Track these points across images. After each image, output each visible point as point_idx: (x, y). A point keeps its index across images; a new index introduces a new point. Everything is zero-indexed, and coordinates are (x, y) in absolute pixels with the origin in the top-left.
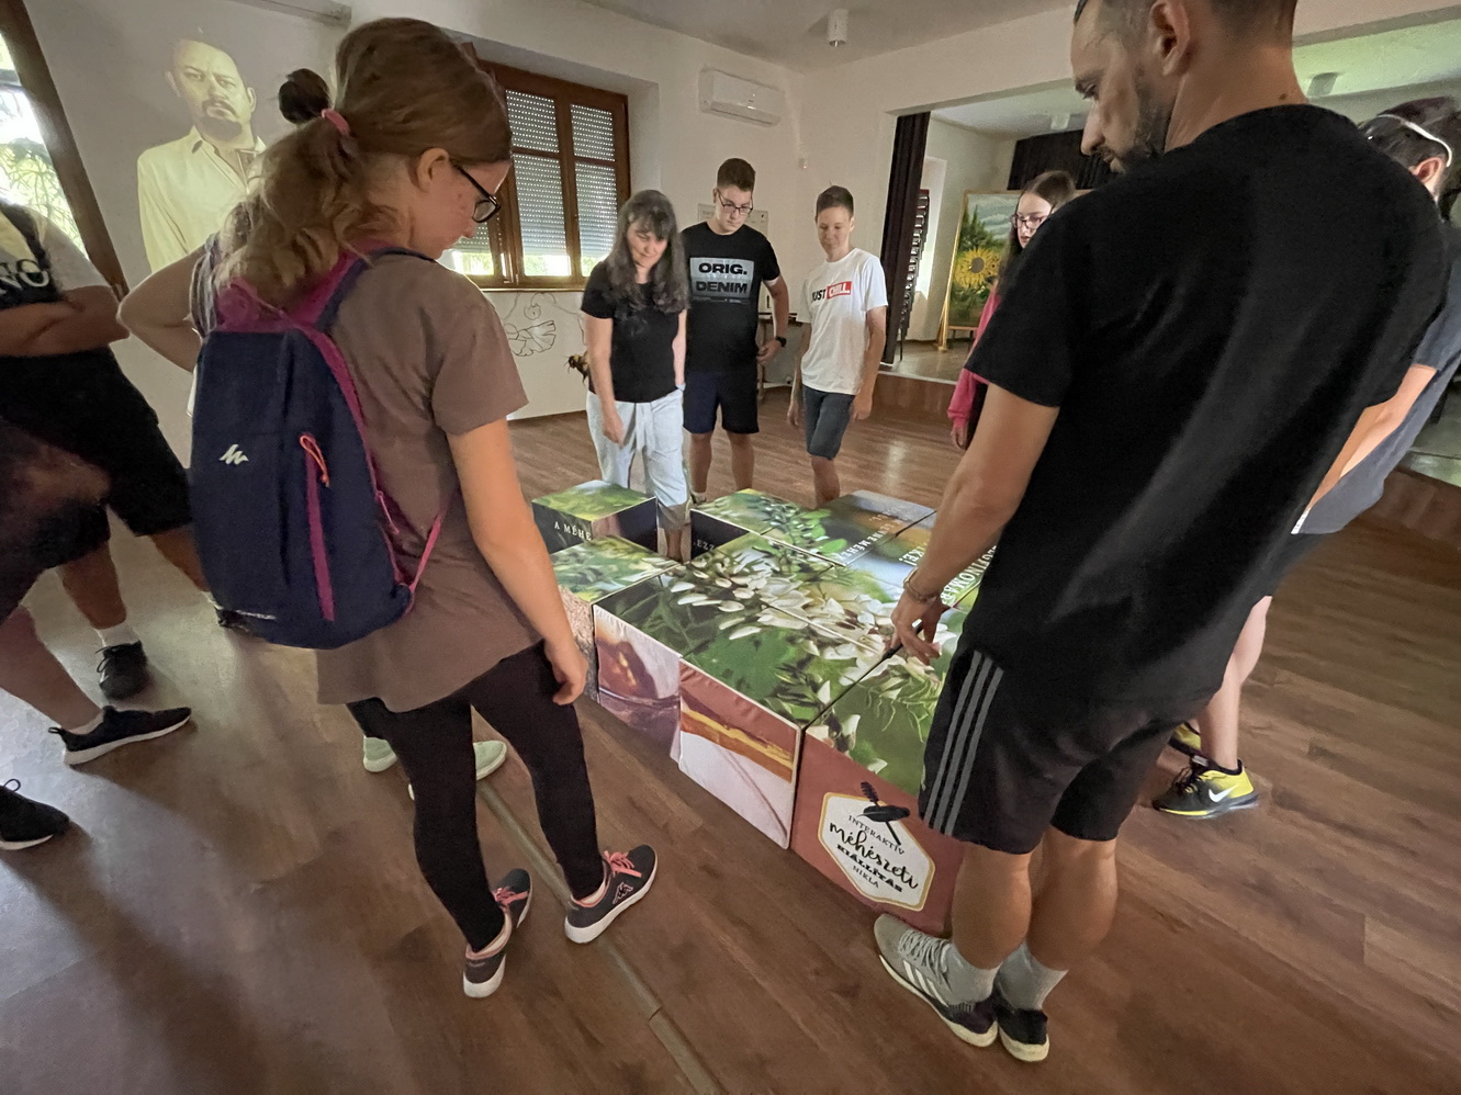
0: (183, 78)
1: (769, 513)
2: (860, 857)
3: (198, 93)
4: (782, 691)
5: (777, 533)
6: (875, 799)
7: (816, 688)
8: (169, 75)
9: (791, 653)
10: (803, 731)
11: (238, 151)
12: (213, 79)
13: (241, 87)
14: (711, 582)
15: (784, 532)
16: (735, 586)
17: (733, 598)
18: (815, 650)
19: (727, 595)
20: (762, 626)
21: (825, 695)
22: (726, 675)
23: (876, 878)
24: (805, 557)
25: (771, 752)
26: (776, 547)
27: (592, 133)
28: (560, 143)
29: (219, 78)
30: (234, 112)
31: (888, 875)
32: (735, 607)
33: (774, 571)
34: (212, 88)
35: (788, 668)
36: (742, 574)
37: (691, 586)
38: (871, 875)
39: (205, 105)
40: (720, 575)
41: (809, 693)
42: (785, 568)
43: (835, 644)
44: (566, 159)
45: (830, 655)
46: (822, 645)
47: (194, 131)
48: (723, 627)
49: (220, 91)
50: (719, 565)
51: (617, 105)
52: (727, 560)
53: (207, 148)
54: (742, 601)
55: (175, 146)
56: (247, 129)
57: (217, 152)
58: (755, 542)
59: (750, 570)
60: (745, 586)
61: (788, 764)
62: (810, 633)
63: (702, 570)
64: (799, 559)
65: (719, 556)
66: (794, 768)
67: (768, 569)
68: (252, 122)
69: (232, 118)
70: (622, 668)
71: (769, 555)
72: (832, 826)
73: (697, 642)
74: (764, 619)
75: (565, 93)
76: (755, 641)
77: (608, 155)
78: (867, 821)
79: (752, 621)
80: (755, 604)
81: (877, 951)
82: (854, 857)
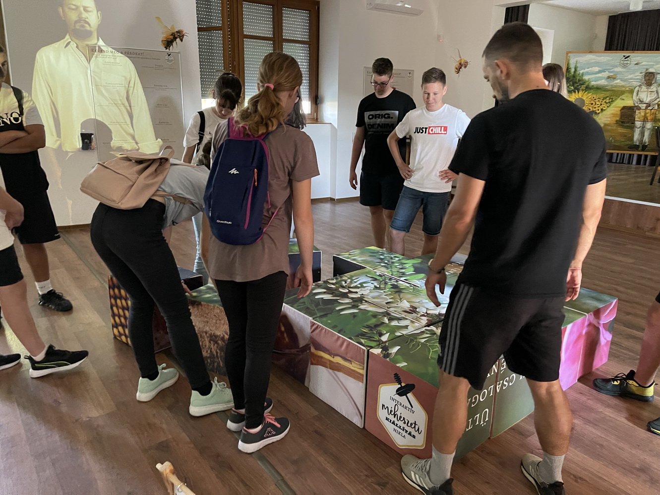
0: (66, 9)
1: (382, 259)
2: (396, 422)
3: (73, 16)
4: (363, 335)
5: (383, 269)
6: (400, 384)
7: (381, 335)
8: (60, 9)
9: (373, 321)
10: (368, 351)
11: (87, 45)
12: (82, 8)
13: (95, 12)
14: (337, 289)
15: (387, 268)
16: (350, 292)
17: (348, 297)
18: (386, 320)
19: (345, 295)
20: (360, 309)
21: (384, 338)
22: (334, 327)
23: (404, 433)
24: (397, 281)
25: (354, 366)
26: (380, 276)
27: (296, 25)
28: (274, 31)
30: (89, 25)
31: (409, 429)
32: (347, 301)
33: (376, 287)
34: (81, 13)
35: (368, 327)
36: (356, 287)
37: (325, 290)
38: (401, 431)
39: (76, 22)
40: (343, 287)
41: (377, 338)
42: (382, 286)
43: (399, 319)
44: (277, 40)
45: (394, 323)
46: (391, 319)
47: (67, 36)
48: (337, 309)
49: (84, 15)
50: (344, 283)
51: (314, 7)
52: (349, 280)
53: (73, 45)
54: (352, 298)
55: (56, 45)
56: (95, 34)
57: (77, 47)
58: (369, 272)
59: (362, 285)
60: (356, 292)
61: (361, 371)
62: (387, 314)
63: (333, 284)
64: (393, 282)
65: (345, 278)
66: (363, 372)
67: (373, 286)
68: (98, 31)
69: (88, 28)
70: (282, 333)
71: (375, 279)
72: (383, 406)
73: (322, 314)
74: (362, 307)
76: (354, 315)
77: (305, 37)
78: (397, 397)
79: (354, 307)
80: (361, 300)
81: (402, 471)
82: (393, 423)
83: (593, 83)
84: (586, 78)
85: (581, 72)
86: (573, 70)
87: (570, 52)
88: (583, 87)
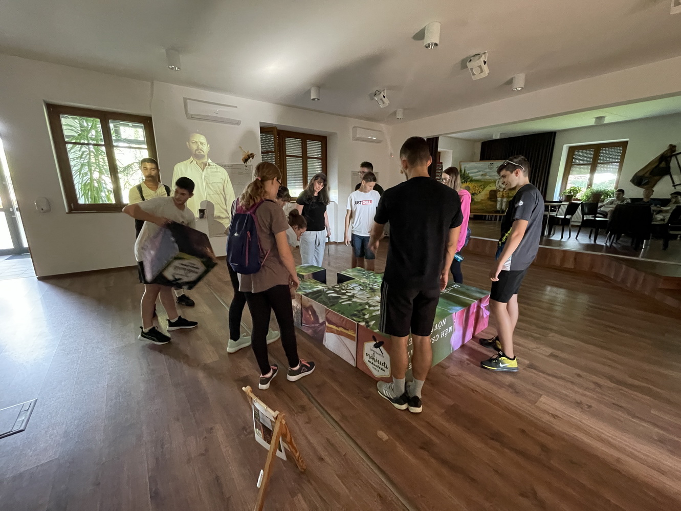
0: (191, 143)
1: (364, 274)
2: (374, 363)
3: (194, 147)
4: (355, 315)
5: (365, 279)
6: (376, 341)
7: (364, 315)
8: (188, 143)
9: (360, 308)
10: (358, 324)
11: (202, 162)
12: (199, 143)
13: (206, 145)
14: (340, 291)
15: (367, 279)
16: (347, 292)
17: (346, 295)
18: (367, 307)
19: (344, 294)
20: (353, 301)
21: (367, 317)
22: (339, 311)
23: (378, 369)
24: (372, 286)
25: (350, 333)
26: (363, 283)
27: (314, 149)
28: (302, 153)
29: (201, 143)
30: (203, 152)
31: (381, 367)
32: (345, 297)
33: (361, 289)
34: (198, 146)
35: (357, 311)
36: (350, 289)
37: (333, 291)
38: (377, 368)
39: (196, 150)
40: (343, 290)
41: (362, 316)
42: (365, 288)
43: (374, 306)
44: (305, 158)
45: (372, 308)
46: (370, 306)
47: (191, 158)
48: (340, 301)
49: (201, 146)
50: (343, 287)
51: (323, 140)
52: (346, 286)
53: (195, 162)
54: (348, 296)
55: (185, 162)
56: (206, 157)
57: (197, 163)
58: (358, 281)
59: (353, 288)
60: (350, 292)
61: (354, 335)
62: (367, 303)
63: (338, 288)
64: (371, 286)
65: (343, 285)
66: (356, 336)
67: (359, 289)
68: (208, 155)
69: (203, 153)
70: (310, 315)
71: (360, 285)
72: (367, 354)
73: (331, 304)
74: (354, 300)
75: (305, 138)
76: (349, 305)
77: (320, 156)
78: (374, 349)
79: (349, 300)
80: (353, 296)
81: (377, 390)
82: (372, 363)
83: (474, 178)
84: (470, 175)
85: (468, 172)
86: (463, 171)
87: (461, 162)
88: (469, 180)
